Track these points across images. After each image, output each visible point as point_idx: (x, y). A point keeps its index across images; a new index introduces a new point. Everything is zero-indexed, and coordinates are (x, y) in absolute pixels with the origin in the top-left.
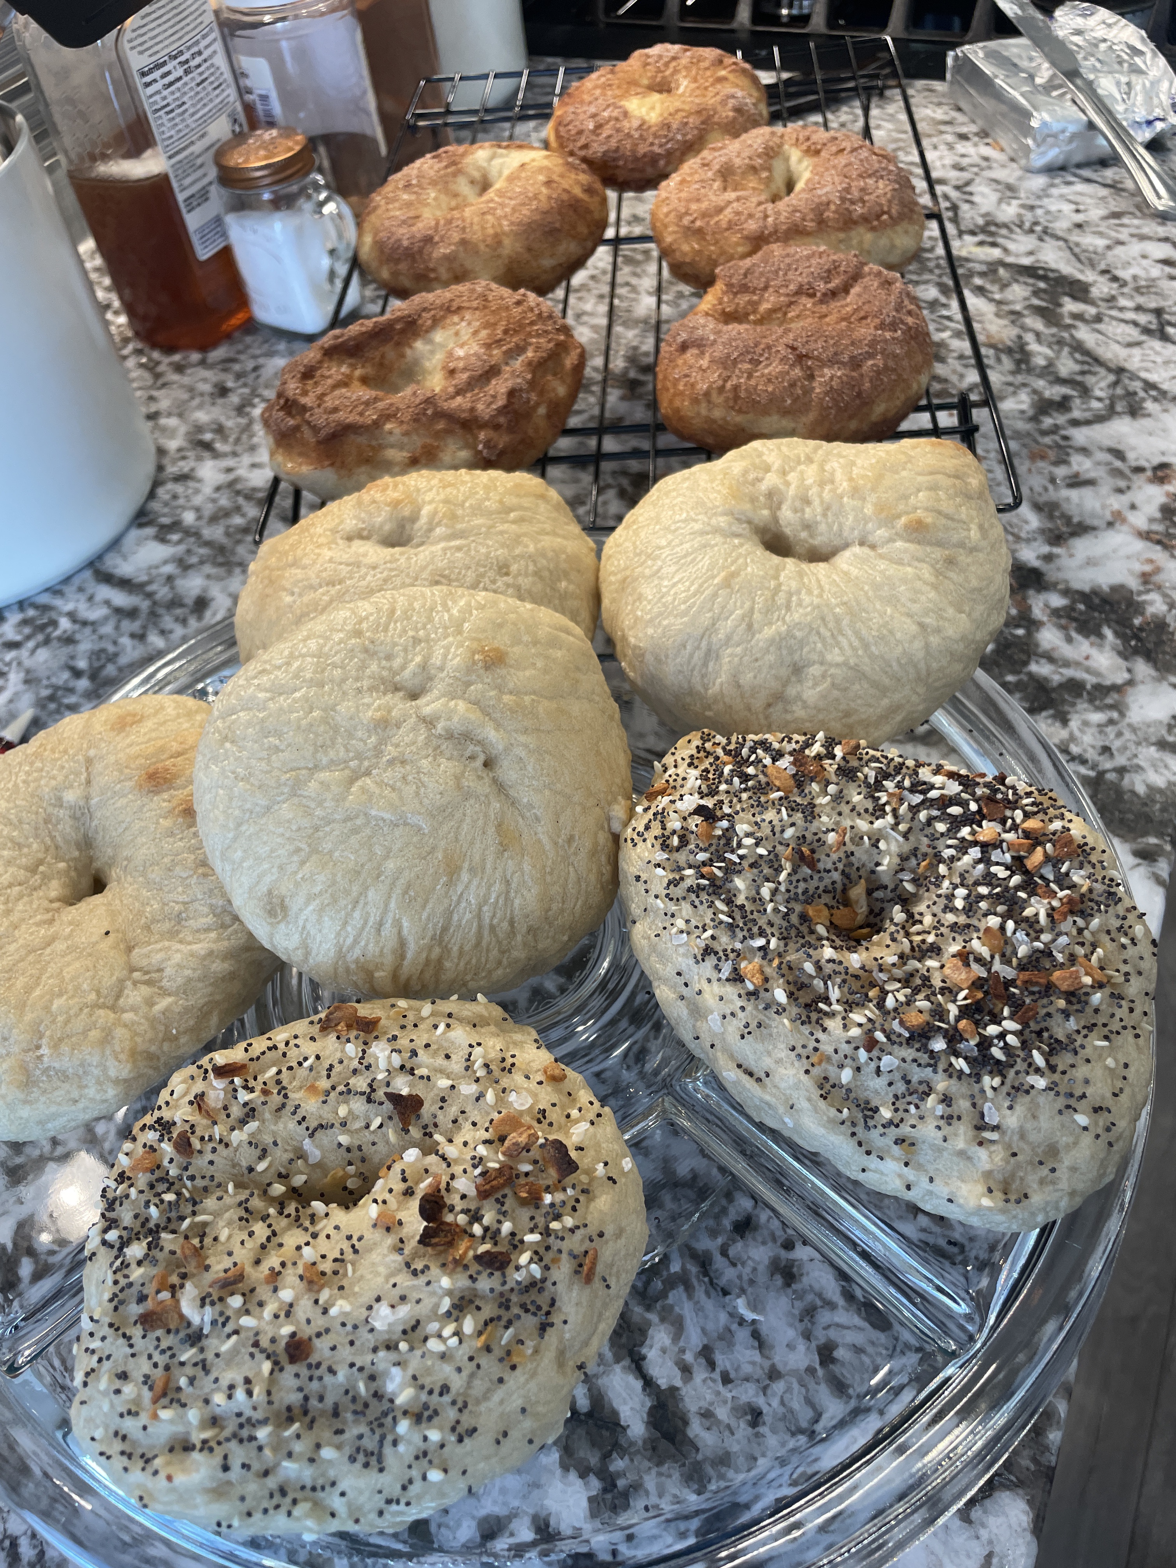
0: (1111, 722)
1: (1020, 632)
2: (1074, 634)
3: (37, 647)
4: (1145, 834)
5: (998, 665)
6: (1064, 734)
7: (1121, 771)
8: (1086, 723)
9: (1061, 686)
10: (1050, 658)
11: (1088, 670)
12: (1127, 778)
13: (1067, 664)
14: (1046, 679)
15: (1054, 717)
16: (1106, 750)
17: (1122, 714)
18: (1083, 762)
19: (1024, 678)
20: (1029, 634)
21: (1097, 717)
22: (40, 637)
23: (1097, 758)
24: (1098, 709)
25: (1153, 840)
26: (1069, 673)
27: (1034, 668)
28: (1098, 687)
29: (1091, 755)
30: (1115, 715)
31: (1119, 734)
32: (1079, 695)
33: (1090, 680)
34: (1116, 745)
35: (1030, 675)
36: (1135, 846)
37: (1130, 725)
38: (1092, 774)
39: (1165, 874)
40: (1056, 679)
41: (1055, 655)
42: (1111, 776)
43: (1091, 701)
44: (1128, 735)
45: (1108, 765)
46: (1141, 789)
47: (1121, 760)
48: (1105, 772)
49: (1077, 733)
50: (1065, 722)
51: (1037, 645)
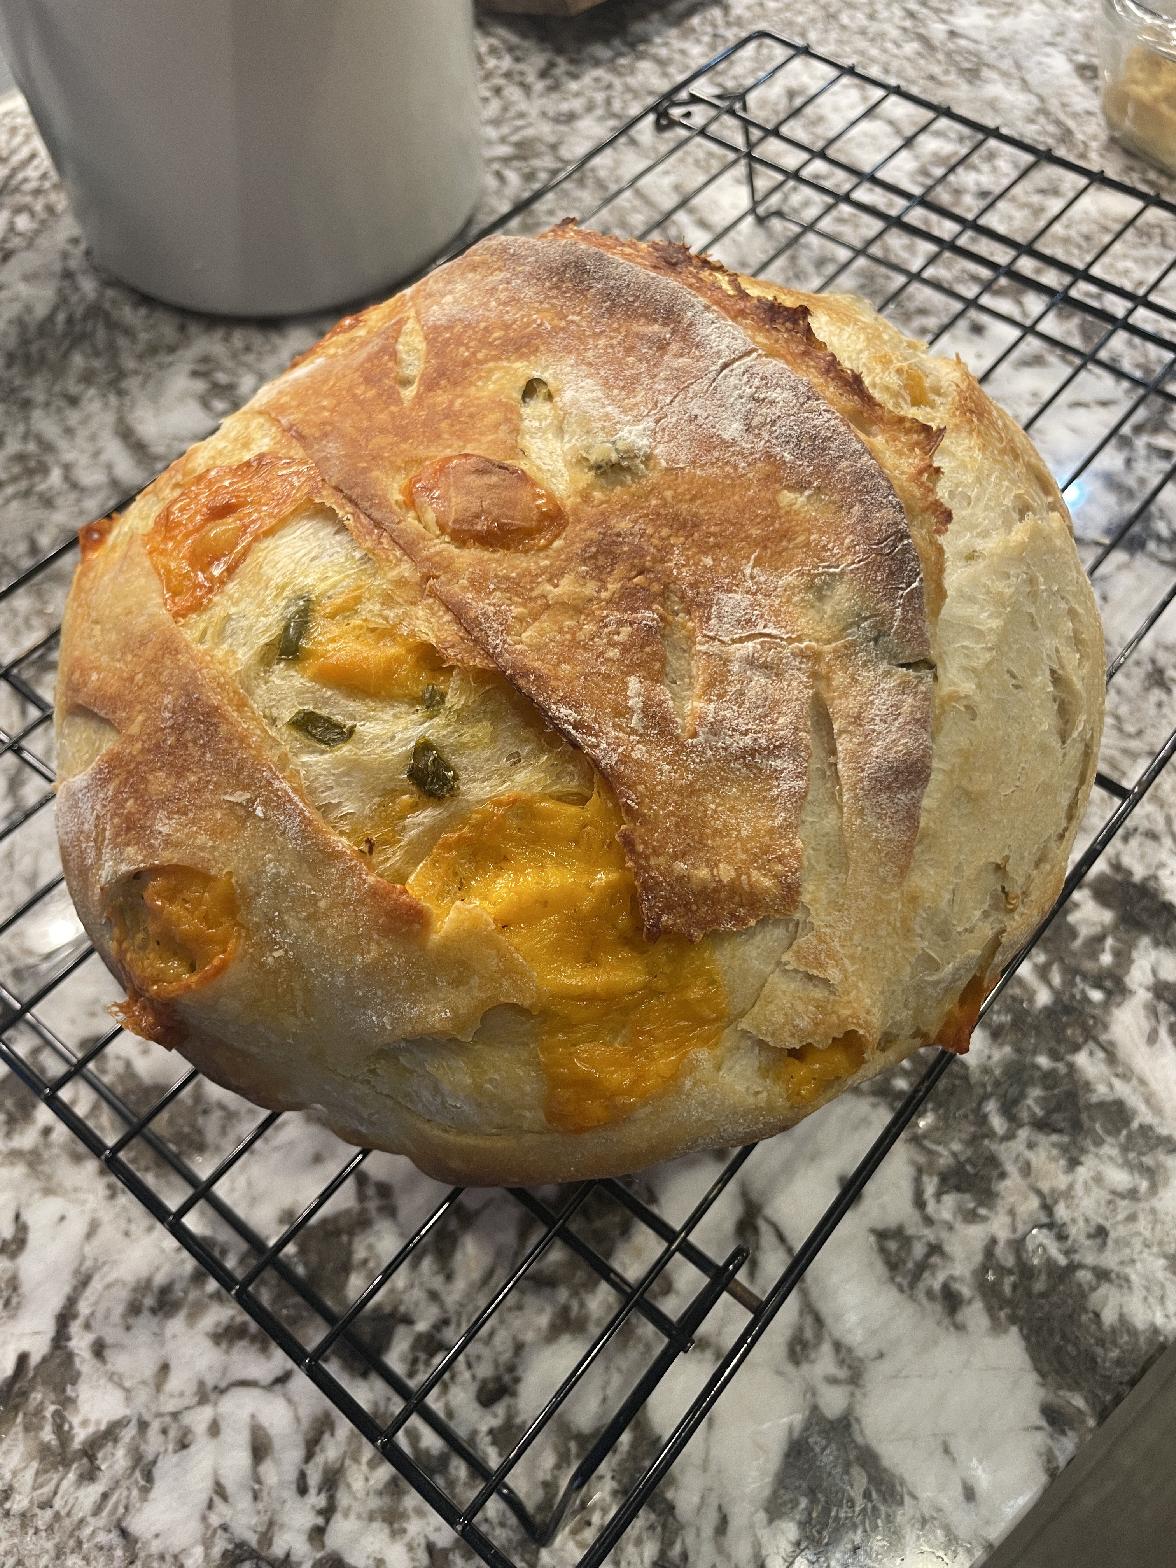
0: (1132, 1194)
1: (1096, 996)
2: (1164, 1033)
3: (15, 496)
4: (1075, 1386)
5: (1039, 1034)
6: (1062, 1181)
7: (1102, 1275)
8: (1098, 1179)
9: (1102, 1105)
10: (1111, 1056)
11: (1149, 1099)
12: (1104, 1289)
13: (1126, 1076)
14: (1088, 1086)
15: (1064, 1149)
16: (1100, 1233)
17: (1153, 1189)
18: (1062, 1237)
19: (1062, 1068)
20: (1106, 1005)
21: (1120, 1178)
22: (23, 485)
23: (1082, 1239)
24: (1128, 1165)
25: (1079, 1401)
26: (1123, 1090)
27: (1082, 1059)
28: (1146, 1130)
29: (1077, 1232)
30: (1144, 1185)
31: (1132, 1218)
32: (1115, 1132)
33: (1144, 1115)
34: (1118, 1232)
35: (1071, 1066)
36: (1051, 1397)
37: (1153, 1211)
38: (1062, 1261)
39: (1062, 1460)
40: (1101, 1091)
41: (1121, 1054)
42: (1084, 1276)
43: (1125, 1149)
44: (1143, 1224)
45: (1090, 1259)
46: (1109, 1317)
47: (1110, 1260)
48: (1081, 1266)
49: (1079, 1189)
50: (1073, 1163)
51: (1106, 1027)
